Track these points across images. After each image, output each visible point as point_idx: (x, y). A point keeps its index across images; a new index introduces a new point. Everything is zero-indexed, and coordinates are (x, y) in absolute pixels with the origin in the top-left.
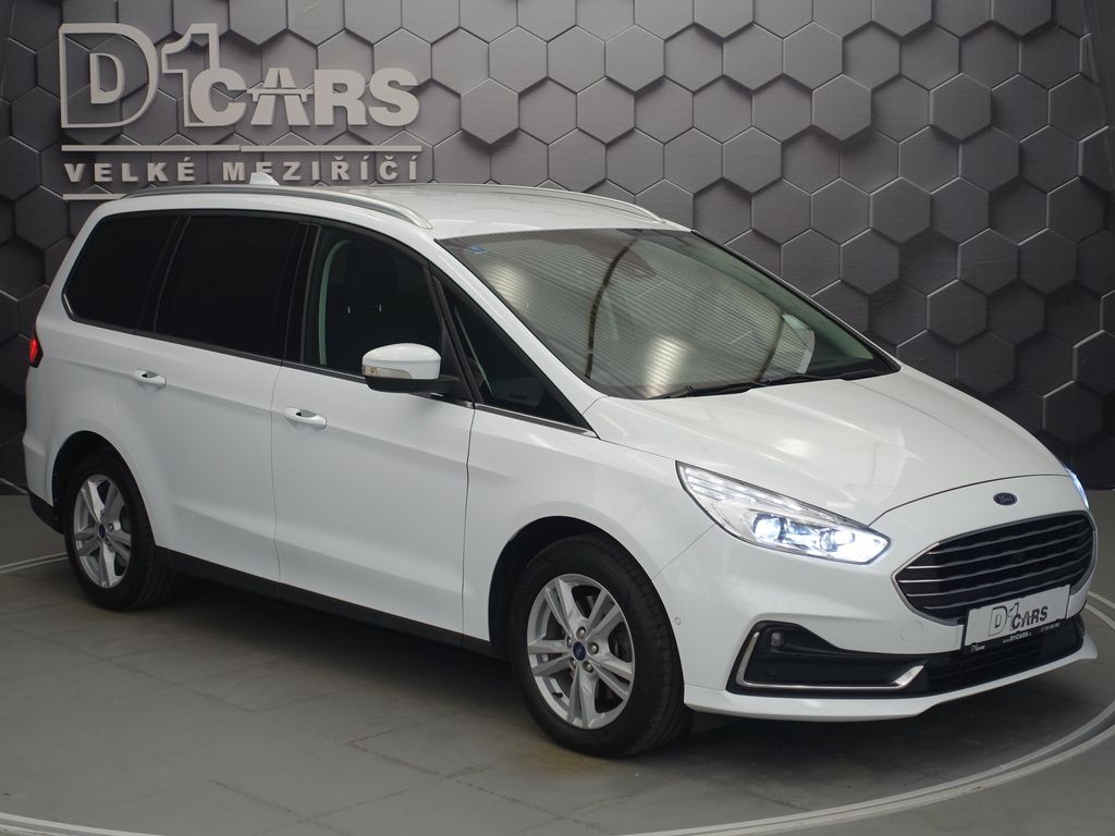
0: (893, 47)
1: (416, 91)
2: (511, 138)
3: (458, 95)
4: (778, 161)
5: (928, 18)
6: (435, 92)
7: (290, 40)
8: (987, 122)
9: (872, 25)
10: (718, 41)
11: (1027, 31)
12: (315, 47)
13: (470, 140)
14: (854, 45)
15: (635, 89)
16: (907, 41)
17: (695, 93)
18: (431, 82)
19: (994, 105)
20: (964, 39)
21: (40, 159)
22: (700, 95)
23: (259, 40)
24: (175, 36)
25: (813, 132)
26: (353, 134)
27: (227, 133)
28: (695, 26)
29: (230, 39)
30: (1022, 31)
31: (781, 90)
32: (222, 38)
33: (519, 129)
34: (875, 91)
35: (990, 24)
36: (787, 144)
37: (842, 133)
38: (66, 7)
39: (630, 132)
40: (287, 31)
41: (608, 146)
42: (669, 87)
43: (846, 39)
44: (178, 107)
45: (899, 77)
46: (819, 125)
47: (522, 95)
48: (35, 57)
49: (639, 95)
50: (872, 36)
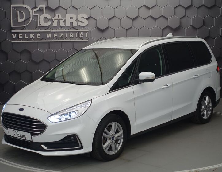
0: (184, 10)
1: (87, 19)
2: (107, 28)
3: (96, 20)
4: (161, 33)
5: (191, 4)
6: (91, 19)
7: (61, 8)
8: (203, 25)
9: (180, 5)
10: (149, 9)
11: (210, 7)
12: (66, 10)
13: (98, 29)
14: (176, 9)
15: (132, 18)
16: (187, 8)
17: (144, 19)
18: (90, 17)
19: (204, 22)
20: (198, 8)
21: (7, 34)
22: (146, 19)
23: (54, 8)
24: (36, 7)
25: (168, 27)
26: (74, 28)
27: (47, 28)
28: (144, 5)
29: (48, 8)
30: (209, 7)
31: (162, 19)
32: (46, 8)
33: (109, 27)
34: (180, 19)
35: (203, 5)
36: (163, 30)
37: (174, 27)
38: (12, 1)
39: (131, 27)
40: (60, 6)
41: (127, 30)
42: (139, 18)
43: (175, 8)
44: (37, 22)
45: (185, 16)
46: (169, 26)
47: (109, 20)
48: (5, 12)
49: (133, 20)
50: (180, 7)
